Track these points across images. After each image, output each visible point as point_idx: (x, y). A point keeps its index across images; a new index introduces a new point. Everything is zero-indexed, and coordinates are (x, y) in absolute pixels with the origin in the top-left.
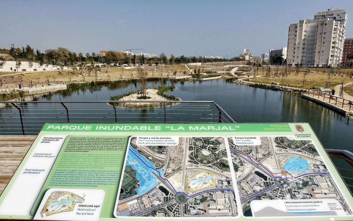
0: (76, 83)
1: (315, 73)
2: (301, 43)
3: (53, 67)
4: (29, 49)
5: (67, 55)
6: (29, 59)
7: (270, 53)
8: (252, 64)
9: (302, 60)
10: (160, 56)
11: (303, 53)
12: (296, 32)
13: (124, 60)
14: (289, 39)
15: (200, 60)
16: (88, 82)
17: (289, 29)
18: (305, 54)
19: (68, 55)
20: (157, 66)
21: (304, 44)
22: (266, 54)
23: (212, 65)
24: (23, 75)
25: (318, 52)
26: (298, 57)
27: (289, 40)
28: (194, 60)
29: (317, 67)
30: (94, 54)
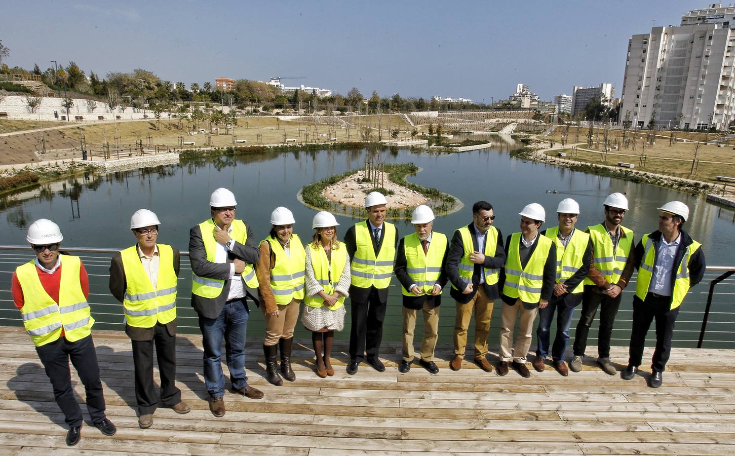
0: (196, 151)
1: (685, 141)
2: (654, 76)
3: (135, 112)
4: (74, 71)
5: (152, 85)
6: (82, 93)
7: (575, 95)
8: (544, 117)
9: (654, 114)
10: (349, 94)
11: (656, 97)
12: (645, 52)
13: (273, 100)
14: (627, 67)
15: (433, 107)
16: (219, 149)
17: (630, 45)
18: (660, 101)
19: (156, 85)
20: (344, 115)
21: (659, 80)
22: (565, 96)
23: (461, 116)
24: (82, 129)
25: (690, 98)
26: (646, 106)
27: (629, 69)
28: (420, 106)
29: (687, 129)
30: (207, 85)
